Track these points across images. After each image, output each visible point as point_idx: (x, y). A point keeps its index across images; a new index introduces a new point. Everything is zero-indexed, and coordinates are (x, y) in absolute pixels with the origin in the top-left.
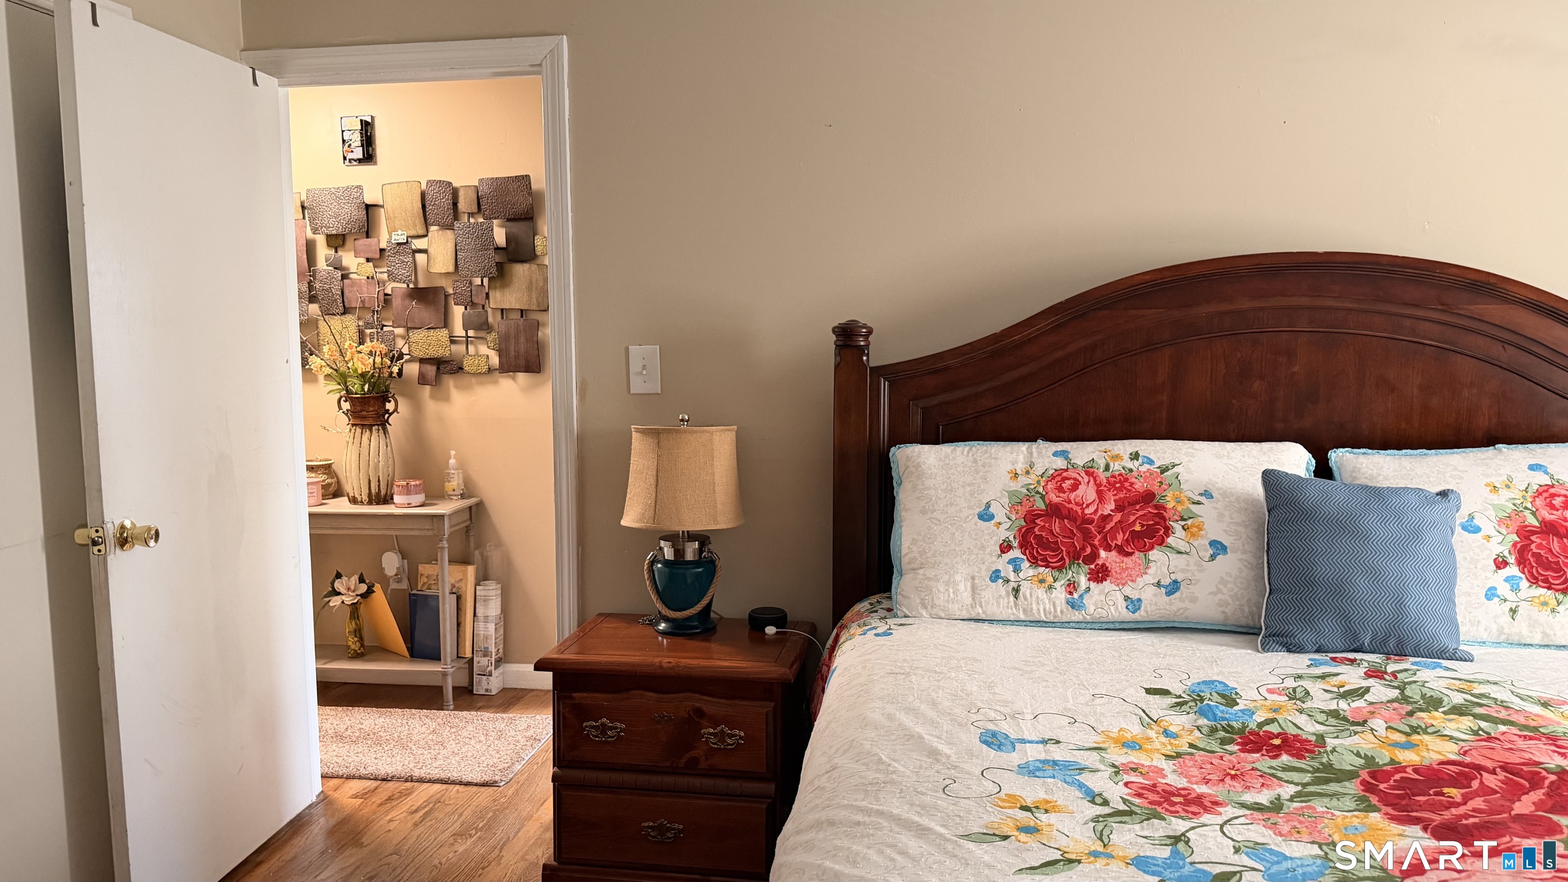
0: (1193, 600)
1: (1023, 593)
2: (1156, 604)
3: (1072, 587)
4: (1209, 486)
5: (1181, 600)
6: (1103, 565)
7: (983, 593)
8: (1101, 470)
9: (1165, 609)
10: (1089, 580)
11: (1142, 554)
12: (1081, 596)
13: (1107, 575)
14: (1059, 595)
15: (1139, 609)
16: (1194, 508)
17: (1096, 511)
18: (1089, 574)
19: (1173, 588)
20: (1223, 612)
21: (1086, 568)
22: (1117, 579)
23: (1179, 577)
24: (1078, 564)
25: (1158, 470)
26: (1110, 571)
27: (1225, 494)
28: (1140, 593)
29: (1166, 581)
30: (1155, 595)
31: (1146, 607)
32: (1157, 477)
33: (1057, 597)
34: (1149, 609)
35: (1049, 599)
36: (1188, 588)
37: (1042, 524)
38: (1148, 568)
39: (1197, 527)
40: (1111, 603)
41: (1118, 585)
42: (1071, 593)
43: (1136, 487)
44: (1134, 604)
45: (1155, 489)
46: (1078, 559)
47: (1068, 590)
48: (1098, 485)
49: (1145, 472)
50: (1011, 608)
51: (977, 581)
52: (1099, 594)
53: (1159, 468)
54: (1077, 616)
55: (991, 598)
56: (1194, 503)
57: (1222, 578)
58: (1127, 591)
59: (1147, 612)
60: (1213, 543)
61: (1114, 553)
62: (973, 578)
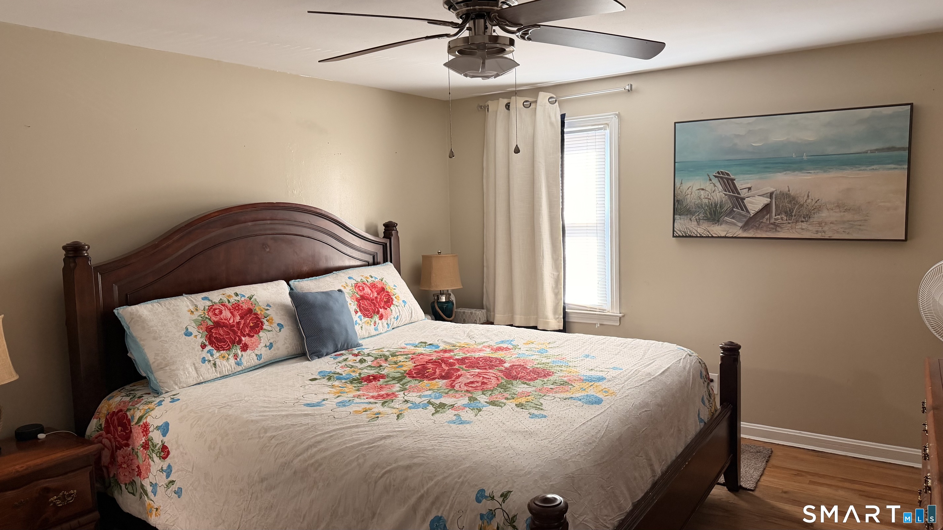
0: (278, 349)
1: (218, 365)
2: (267, 355)
3: (236, 356)
4: (268, 302)
5: (274, 350)
6: (245, 343)
7: (201, 370)
8: (227, 303)
9: (270, 356)
10: (241, 351)
11: (257, 335)
12: (240, 359)
13: (248, 347)
14: (232, 361)
15: (261, 358)
16: (267, 312)
17: (234, 321)
18: (241, 349)
19: (271, 346)
20: (288, 351)
21: (239, 347)
22: (251, 348)
23: (271, 341)
24: (236, 346)
25: (248, 299)
26: (248, 345)
27: (274, 304)
28: (261, 352)
29: (268, 344)
30: (266, 351)
31: (263, 357)
32: (249, 302)
33: (231, 363)
34: (265, 357)
35: (229, 364)
36: (276, 345)
37: (215, 331)
38: (261, 340)
39: (271, 319)
40: (251, 359)
41: (252, 351)
42: (236, 359)
43: (244, 307)
44: (259, 357)
45: (251, 307)
46: (235, 343)
47: (235, 358)
48: (230, 310)
49: (244, 301)
50: (214, 373)
51: (196, 365)
52: (247, 357)
53: (248, 298)
54: (240, 368)
55: (205, 371)
56: (266, 310)
57: (285, 337)
58: (256, 352)
59: (264, 359)
60: (278, 324)
61: (247, 337)
62: (194, 364)
